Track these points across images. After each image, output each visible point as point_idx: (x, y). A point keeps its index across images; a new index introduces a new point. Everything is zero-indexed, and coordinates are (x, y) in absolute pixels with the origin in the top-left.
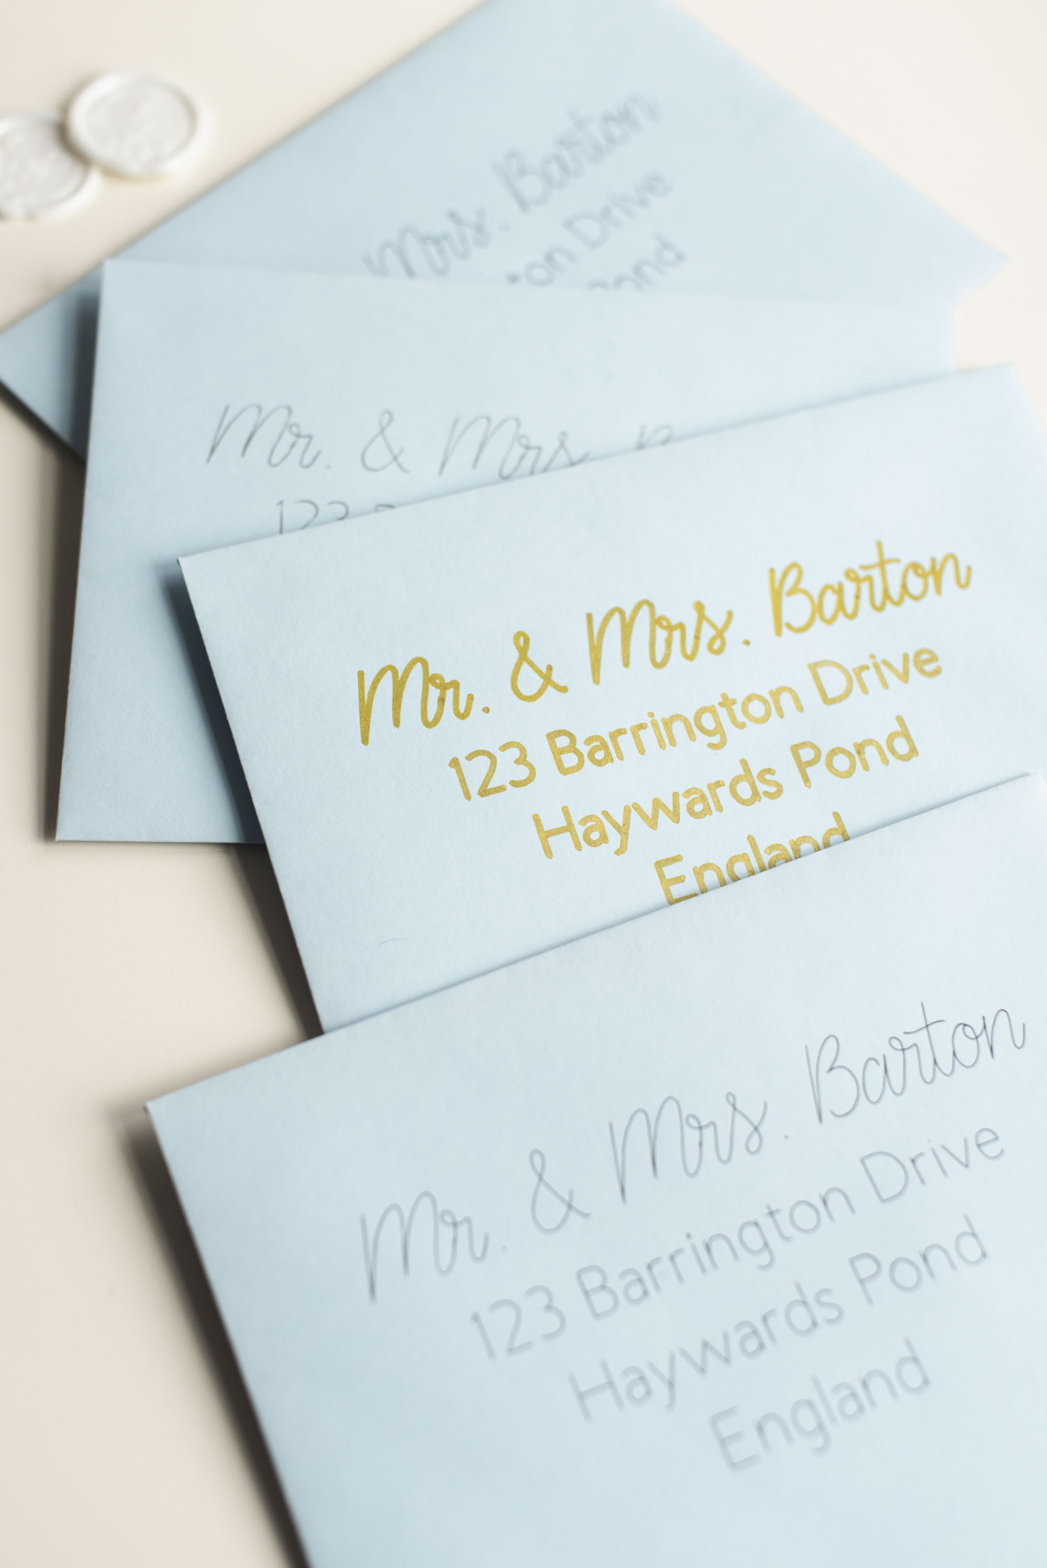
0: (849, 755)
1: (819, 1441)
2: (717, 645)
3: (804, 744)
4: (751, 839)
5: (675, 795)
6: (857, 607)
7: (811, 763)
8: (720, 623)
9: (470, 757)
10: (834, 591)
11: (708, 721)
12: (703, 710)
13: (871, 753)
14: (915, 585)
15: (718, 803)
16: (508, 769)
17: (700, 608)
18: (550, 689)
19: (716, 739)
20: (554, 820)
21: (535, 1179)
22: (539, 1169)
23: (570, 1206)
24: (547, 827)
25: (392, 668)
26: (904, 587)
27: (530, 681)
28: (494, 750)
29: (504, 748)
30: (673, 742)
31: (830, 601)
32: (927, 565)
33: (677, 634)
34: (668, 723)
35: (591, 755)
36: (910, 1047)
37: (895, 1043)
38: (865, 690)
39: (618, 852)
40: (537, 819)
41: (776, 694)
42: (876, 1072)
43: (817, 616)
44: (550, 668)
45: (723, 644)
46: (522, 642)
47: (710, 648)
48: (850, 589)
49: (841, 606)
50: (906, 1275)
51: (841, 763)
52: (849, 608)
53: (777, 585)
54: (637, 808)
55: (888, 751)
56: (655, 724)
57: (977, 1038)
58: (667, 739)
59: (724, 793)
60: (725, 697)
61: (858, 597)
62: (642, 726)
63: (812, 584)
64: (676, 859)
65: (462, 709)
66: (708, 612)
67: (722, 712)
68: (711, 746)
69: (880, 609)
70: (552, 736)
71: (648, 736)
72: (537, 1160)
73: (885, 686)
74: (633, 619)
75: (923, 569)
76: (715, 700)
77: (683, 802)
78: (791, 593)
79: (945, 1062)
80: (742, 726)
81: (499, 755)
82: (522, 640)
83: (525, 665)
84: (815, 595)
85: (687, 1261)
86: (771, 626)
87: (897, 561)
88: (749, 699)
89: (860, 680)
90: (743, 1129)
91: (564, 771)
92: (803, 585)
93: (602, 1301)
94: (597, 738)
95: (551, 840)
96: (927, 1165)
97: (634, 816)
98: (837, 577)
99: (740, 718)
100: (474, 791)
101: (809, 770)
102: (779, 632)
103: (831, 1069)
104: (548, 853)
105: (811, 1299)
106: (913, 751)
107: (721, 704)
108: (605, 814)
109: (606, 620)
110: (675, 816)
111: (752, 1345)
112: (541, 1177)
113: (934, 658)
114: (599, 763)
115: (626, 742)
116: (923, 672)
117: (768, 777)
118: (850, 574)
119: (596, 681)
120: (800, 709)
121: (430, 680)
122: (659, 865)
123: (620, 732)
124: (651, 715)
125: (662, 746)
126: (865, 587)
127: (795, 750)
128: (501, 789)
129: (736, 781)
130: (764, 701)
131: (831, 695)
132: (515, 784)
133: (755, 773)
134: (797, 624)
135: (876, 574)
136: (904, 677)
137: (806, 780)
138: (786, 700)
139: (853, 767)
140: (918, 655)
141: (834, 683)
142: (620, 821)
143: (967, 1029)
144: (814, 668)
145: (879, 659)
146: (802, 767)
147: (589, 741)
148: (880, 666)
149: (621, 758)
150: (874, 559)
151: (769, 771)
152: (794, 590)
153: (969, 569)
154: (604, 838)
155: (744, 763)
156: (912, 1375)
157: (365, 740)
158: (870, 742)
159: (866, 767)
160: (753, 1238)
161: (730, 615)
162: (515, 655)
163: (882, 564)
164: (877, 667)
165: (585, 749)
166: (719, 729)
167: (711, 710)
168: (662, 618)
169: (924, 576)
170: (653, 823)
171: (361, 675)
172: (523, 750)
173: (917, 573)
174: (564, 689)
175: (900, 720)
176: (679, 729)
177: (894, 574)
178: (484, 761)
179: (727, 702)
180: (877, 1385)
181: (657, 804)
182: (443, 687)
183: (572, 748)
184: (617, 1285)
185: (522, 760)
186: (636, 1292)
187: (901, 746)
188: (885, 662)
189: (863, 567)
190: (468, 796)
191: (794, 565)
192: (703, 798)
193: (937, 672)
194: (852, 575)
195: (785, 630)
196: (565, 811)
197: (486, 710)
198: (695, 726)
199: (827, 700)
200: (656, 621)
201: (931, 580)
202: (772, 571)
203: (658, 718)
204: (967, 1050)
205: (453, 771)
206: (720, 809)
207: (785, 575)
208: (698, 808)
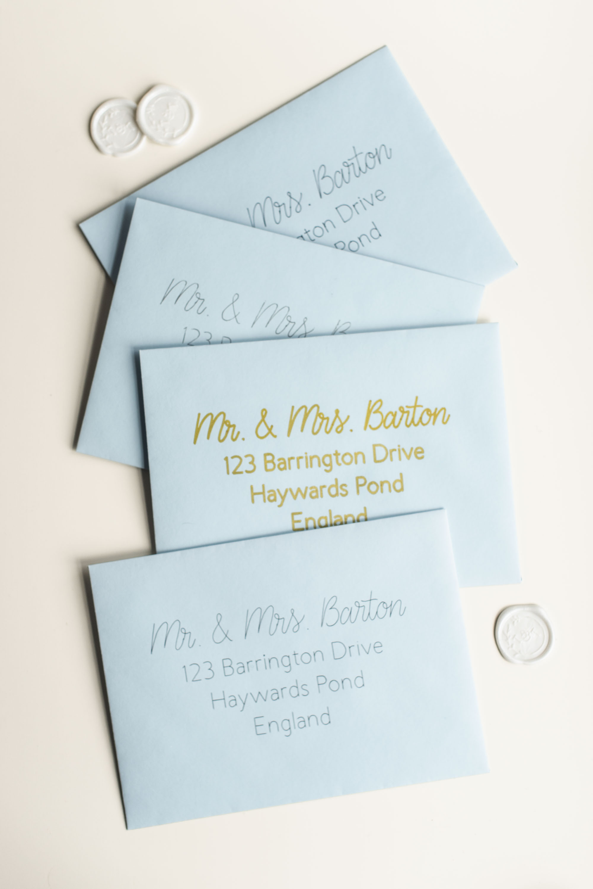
0: (377, 485)
1: (288, 733)
2: (339, 429)
3: (361, 477)
4: (330, 511)
5: (307, 488)
6: (399, 423)
7: (362, 485)
8: (343, 421)
9: (233, 457)
10: (393, 415)
11: (327, 460)
12: (327, 455)
13: (386, 486)
14: (426, 418)
15: (322, 494)
16: (246, 465)
17: (337, 412)
18: (270, 435)
19: (328, 468)
20: (258, 489)
21: (217, 624)
22: (219, 621)
23: (226, 636)
24: (255, 491)
25: (211, 414)
26: (421, 418)
27: (263, 430)
28: (242, 456)
29: (246, 456)
30: (311, 466)
31: (390, 418)
32: (433, 411)
33: (325, 421)
34: (311, 458)
35: (279, 465)
36: (362, 607)
37: (357, 604)
38: (392, 459)
39: (280, 506)
40: (252, 488)
41: (356, 454)
42: (347, 613)
43: (383, 424)
44: (272, 426)
45: (342, 430)
46: (264, 413)
47: (336, 430)
48: (399, 414)
49: (393, 422)
50: (334, 686)
51: (373, 488)
52: (396, 423)
53: (371, 408)
54: (291, 490)
55: (392, 487)
56: (306, 458)
57: (387, 608)
58: (309, 464)
59: (325, 491)
60: (336, 452)
61: (401, 419)
62: (301, 458)
63: (385, 410)
64: (300, 513)
65: (234, 437)
66: (340, 415)
67: (334, 458)
68: (326, 471)
69: (408, 426)
70: (266, 455)
71: (303, 462)
72: (219, 617)
73: (400, 459)
74: (310, 411)
75: (431, 412)
76: (332, 452)
77: (309, 491)
78: (375, 412)
79: (373, 615)
80: (339, 465)
81: (243, 458)
82: (264, 412)
83: (263, 423)
84: (385, 415)
85: (261, 664)
86: (363, 425)
87: (422, 406)
88: (345, 454)
89: (391, 454)
90: (294, 622)
91: (267, 470)
92: (380, 410)
93: (229, 671)
94: (283, 459)
95: (255, 497)
96: (354, 650)
97: (289, 493)
98: (395, 409)
99: (340, 461)
100: (231, 471)
101: (360, 488)
102: (365, 428)
103: (331, 608)
104: (253, 501)
105: (299, 687)
106: (402, 489)
107: (334, 454)
108: (278, 490)
109: (299, 410)
110: (304, 496)
111: (275, 697)
112: (219, 623)
113: (422, 452)
114: (281, 469)
115: (294, 463)
116: (417, 458)
117: (344, 487)
118: (401, 409)
119: (289, 435)
120: (364, 462)
121: (225, 422)
122: (293, 514)
123: (292, 458)
124: (306, 453)
125: (307, 467)
126: (405, 415)
127: (357, 478)
128: (241, 473)
129: (332, 486)
130: (351, 456)
131: (378, 459)
132: (247, 472)
133: (339, 484)
134: (373, 426)
135: (411, 410)
136: (409, 457)
137: (358, 492)
138: (360, 457)
139: (377, 491)
140: (417, 448)
141: (381, 453)
142: (283, 494)
143: (385, 604)
144: (374, 446)
145: (401, 448)
146: (358, 486)
147: (279, 459)
148: (400, 450)
149: (290, 468)
150: (413, 404)
151: (345, 485)
152: (377, 411)
153: (449, 416)
154: (275, 500)
155: (336, 480)
156: (326, 719)
157: (195, 442)
158: (387, 482)
159: (382, 492)
160: (286, 661)
161: (348, 417)
162: (260, 418)
163: (415, 407)
164: (399, 451)
165: (277, 463)
166: (330, 465)
167: (330, 456)
168: (321, 413)
169: (430, 415)
170: (295, 497)
171: (199, 415)
172: (253, 459)
173: (428, 414)
174: (275, 436)
175: (401, 475)
176: (315, 461)
177: (419, 411)
178: (237, 460)
179: (337, 454)
180: (313, 719)
181: (299, 490)
182: (229, 426)
183: (272, 461)
184: (235, 666)
185: (252, 463)
186: (241, 670)
187: (398, 486)
188: (403, 450)
189: (407, 407)
190: (228, 473)
191: (380, 400)
192: (317, 491)
193: (422, 458)
194: (402, 409)
195: (368, 428)
196: (263, 486)
197: (243, 439)
198: (321, 462)
199: (376, 461)
200: (319, 415)
201: (432, 417)
202: (370, 401)
203: (308, 455)
204: (382, 611)
205: (225, 462)
206: (322, 496)
207: (375, 404)
208: (314, 495)
